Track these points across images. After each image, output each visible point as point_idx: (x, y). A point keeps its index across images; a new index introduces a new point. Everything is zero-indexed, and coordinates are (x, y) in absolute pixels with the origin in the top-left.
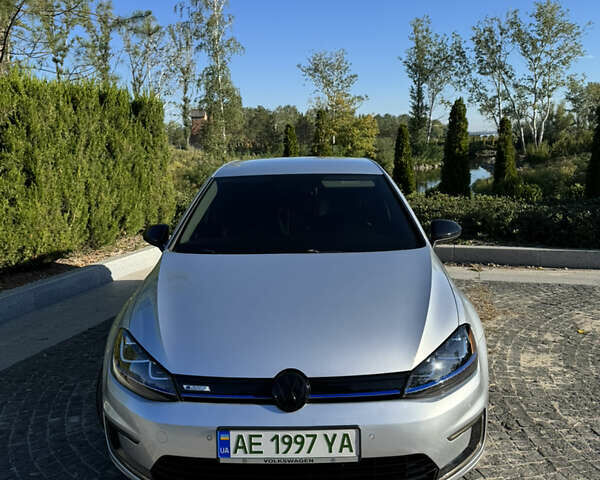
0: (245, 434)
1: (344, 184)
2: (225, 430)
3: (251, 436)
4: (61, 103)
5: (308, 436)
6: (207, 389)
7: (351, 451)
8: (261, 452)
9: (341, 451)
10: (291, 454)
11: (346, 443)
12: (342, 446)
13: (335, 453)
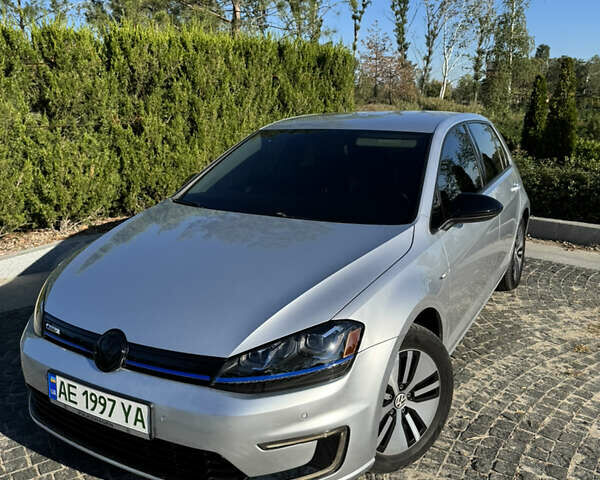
0: (67, 382)
1: (381, 143)
2: (54, 373)
3: (69, 385)
4: (231, 57)
5: (109, 400)
6: (58, 332)
7: (144, 427)
8: (76, 403)
9: (135, 424)
10: (96, 413)
11: (139, 418)
12: (137, 420)
13: (130, 425)
